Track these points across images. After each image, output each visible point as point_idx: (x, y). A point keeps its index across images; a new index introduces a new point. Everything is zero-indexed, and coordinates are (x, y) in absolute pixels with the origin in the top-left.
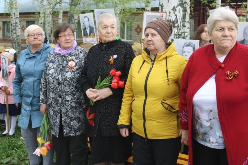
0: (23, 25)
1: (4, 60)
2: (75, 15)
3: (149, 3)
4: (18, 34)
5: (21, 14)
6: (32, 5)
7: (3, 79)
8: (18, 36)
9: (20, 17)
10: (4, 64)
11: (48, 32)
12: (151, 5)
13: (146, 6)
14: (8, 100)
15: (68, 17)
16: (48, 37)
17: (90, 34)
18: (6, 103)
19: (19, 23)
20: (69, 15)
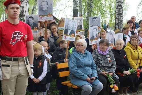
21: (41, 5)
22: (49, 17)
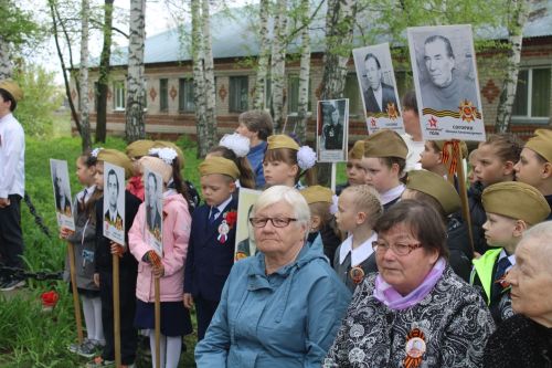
0: (223, 86)
1: (152, 178)
2: (341, 58)
3: (518, 25)
4: (209, 107)
5: (216, 61)
6: (242, 40)
7: (147, 231)
8: (211, 110)
9: (215, 68)
10: (152, 191)
11: (277, 99)
12: (523, 29)
13: (511, 34)
14: (158, 293)
15: (322, 64)
16: (276, 112)
17: (385, 107)
18: (153, 301)
19: (213, 82)
20: (325, 60)
21: (426, 58)
22: (465, 123)
